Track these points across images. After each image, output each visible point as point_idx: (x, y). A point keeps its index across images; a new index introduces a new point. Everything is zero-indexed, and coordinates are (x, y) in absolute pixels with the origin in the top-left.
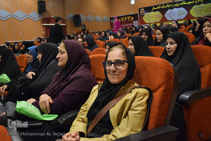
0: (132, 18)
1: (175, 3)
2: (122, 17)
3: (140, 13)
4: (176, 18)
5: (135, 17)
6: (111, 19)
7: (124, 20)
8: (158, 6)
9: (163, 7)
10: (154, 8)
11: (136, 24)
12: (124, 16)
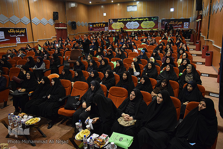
0: (104, 25)
1: (132, 19)
2: (97, 23)
3: (109, 22)
4: (133, 27)
5: (106, 24)
6: (89, 24)
7: (98, 25)
8: (121, 19)
9: (125, 20)
10: (119, 20)
11: (106, 29)
12: (98, 23)
